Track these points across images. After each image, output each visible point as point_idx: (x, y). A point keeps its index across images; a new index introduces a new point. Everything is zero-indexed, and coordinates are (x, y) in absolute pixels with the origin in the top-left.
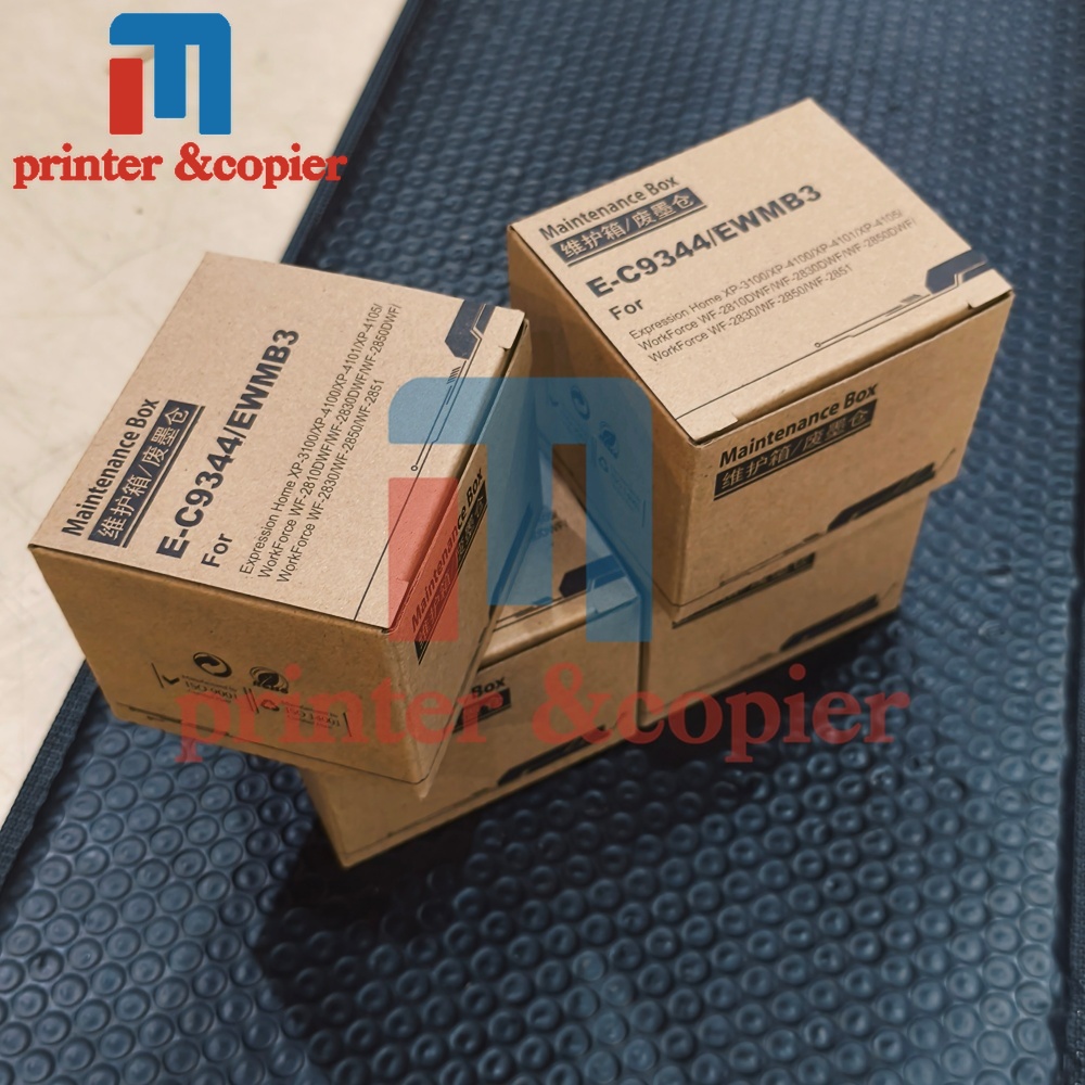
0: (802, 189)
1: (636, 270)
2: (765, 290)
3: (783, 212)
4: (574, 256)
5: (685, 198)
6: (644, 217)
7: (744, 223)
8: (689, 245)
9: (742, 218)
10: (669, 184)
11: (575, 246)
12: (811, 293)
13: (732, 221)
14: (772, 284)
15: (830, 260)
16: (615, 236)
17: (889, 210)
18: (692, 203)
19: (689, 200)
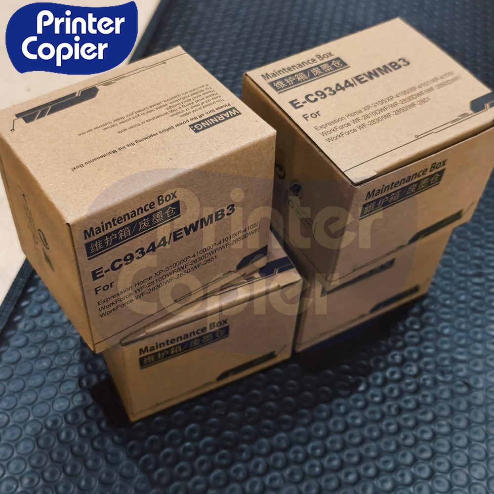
0: (400, 60)
1: (315, 96)
2: (385, 108)
3: (391, 71)
4: (281, 89)
5: (338, 62)
6: (317, 71)
7: (371, 75)
8: (343, 85)
9: (369, 73)
10: (329, 55)
11: (281, 83)
12: (410, 111)
13: (364, 74)
14: (388, 106)
15: (418, 95)
16: (302, 80)
17: (446, 72)
18: (342, 65)
19: (340, 63)
